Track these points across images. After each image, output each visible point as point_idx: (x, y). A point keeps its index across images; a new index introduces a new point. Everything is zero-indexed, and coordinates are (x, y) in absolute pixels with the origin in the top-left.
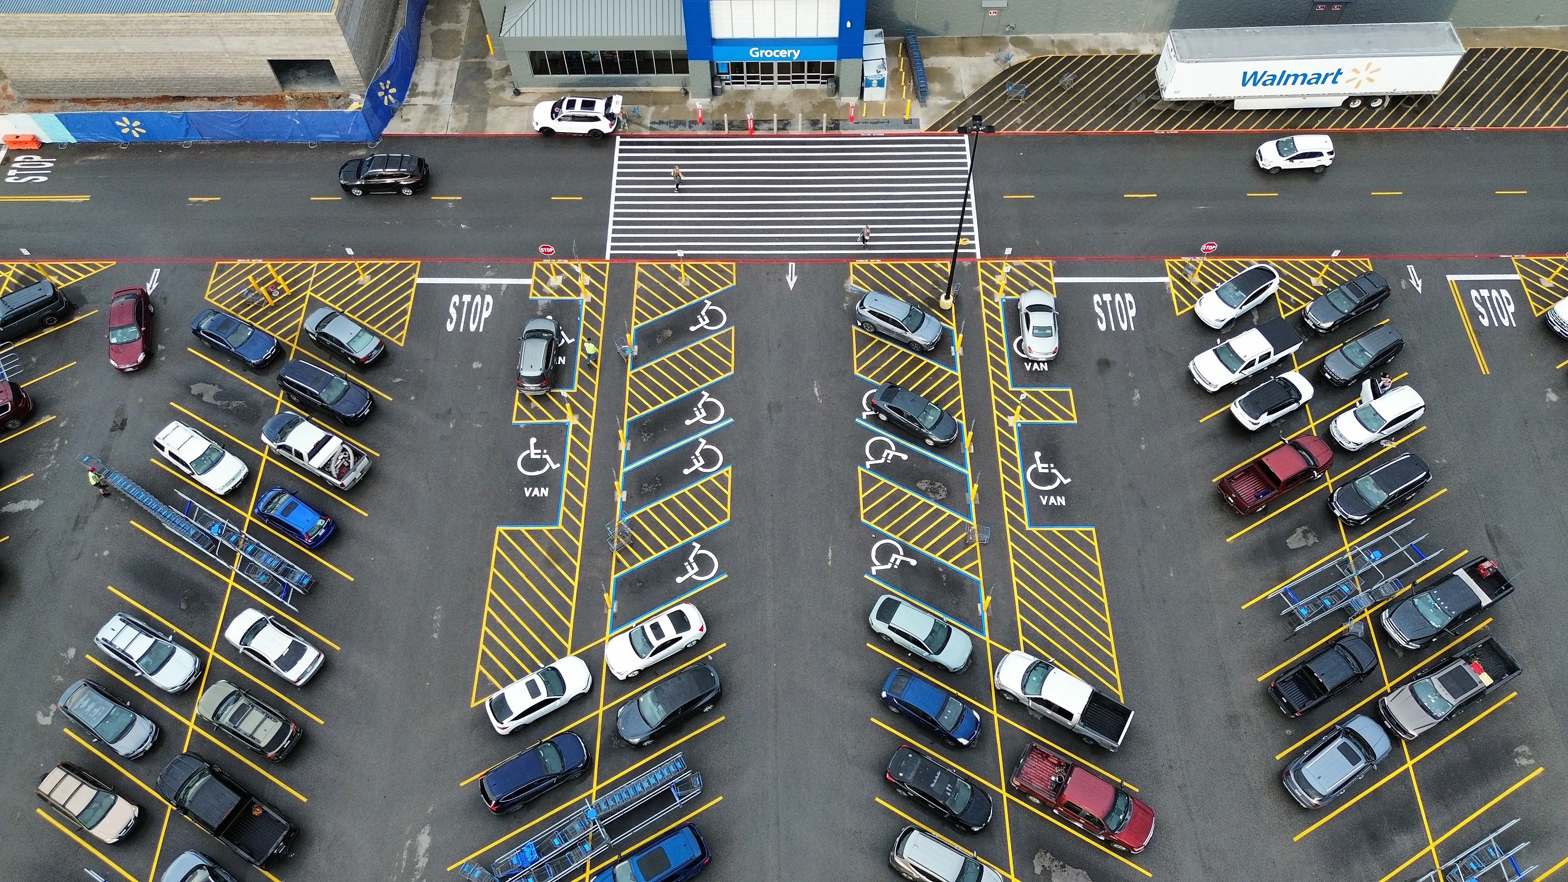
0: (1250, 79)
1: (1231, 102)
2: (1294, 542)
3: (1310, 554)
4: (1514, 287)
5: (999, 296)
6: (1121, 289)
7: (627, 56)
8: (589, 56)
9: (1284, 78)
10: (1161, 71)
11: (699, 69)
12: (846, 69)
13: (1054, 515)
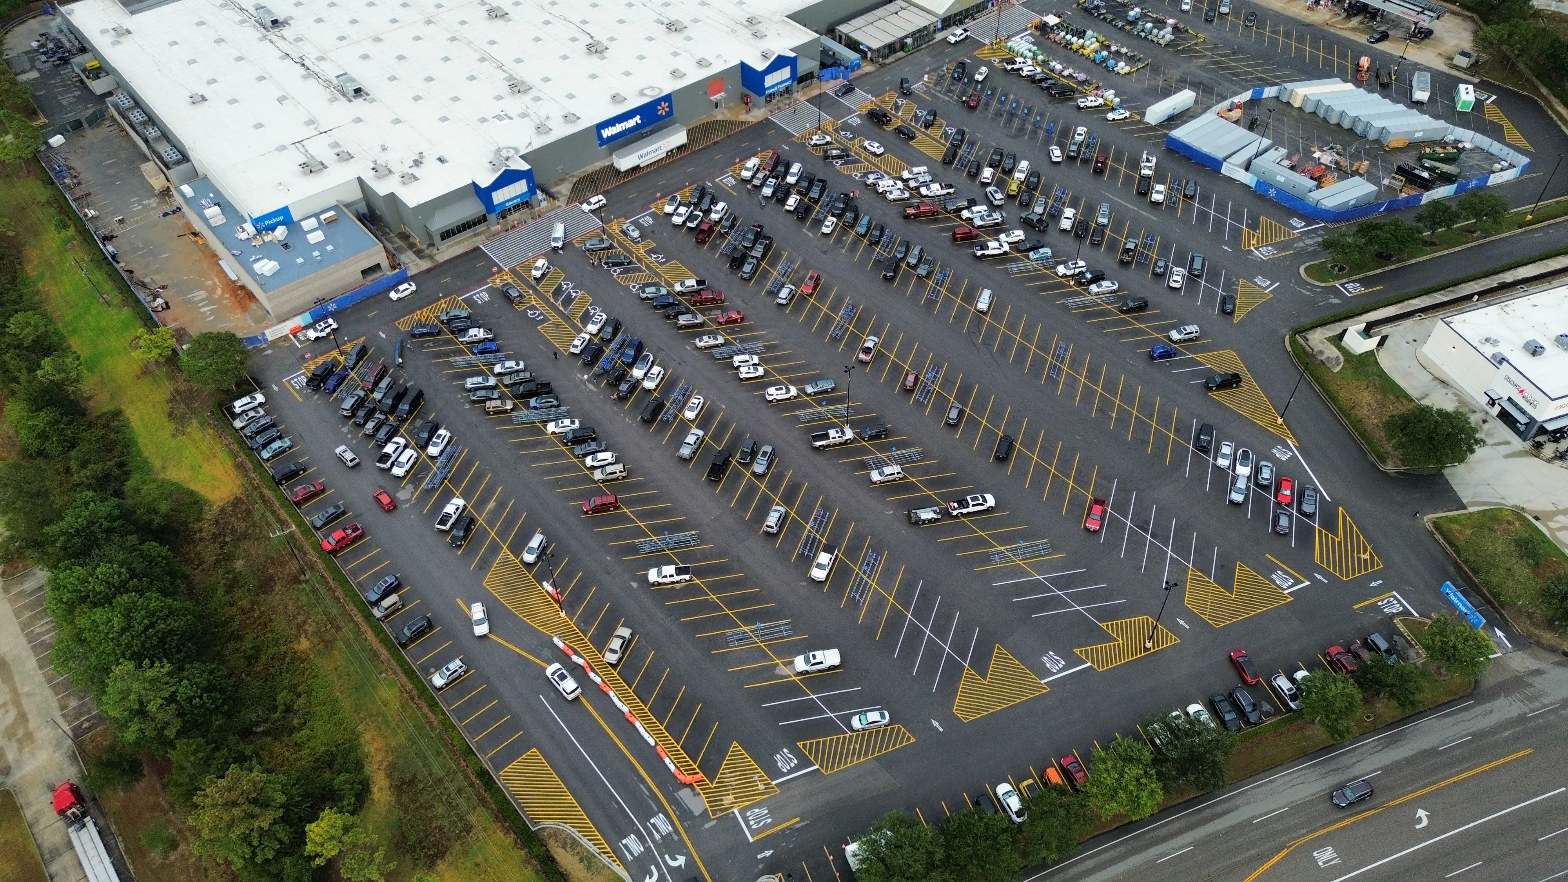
0: (640, 157)
1: (639, 166)
2: (718, 242)
3: (722, 242)
4: (731, 176)
5: (617, 231)
6: (645, 216)
7: (463, 225)
8: (452, 230)
9: (648, 153)
10: (616, 165)
11: (492, 217)
12: (533, 201)
13: (664, 263)
